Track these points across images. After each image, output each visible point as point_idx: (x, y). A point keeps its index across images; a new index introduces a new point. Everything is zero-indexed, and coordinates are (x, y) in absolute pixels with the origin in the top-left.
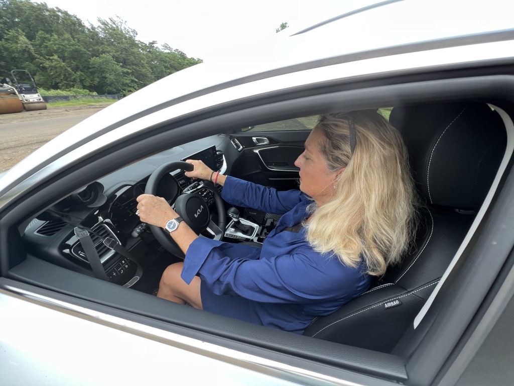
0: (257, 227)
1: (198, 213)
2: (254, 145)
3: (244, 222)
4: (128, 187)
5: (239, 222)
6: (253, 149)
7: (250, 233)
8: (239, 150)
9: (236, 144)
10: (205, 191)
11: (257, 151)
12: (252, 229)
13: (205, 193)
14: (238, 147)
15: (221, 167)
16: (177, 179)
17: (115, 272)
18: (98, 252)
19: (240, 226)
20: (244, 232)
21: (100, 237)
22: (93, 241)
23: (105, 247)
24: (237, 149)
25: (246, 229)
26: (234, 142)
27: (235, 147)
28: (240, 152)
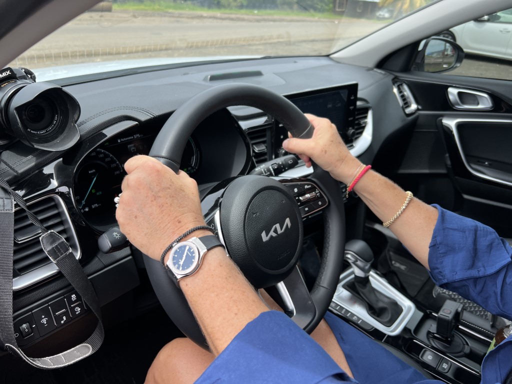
0: (409, 309)
1: (272, 233)
2: (447, 107)
3: (378, 282)
4: (131, 124)
5: (365, 281)
6: (442, 116)
7: (387, 317)
8: (408, 111)
9: (403, 97)
10: (309, 191)
11: (451, 123)
12: (396, 309)
13: (308, 196)
14: (407, 104)
15: (357, 138)
16: (252, 139)
17: (48, 315)
18: (16, 262)
19: (366, 291)
20: (375, 312)
21: (37, 224)
22: (16, 231)
23: (41, 251)
24: (403, 109)
25: (381, 305)
26: (400, 91)
27: (401, 103)
28: (408, 115)
